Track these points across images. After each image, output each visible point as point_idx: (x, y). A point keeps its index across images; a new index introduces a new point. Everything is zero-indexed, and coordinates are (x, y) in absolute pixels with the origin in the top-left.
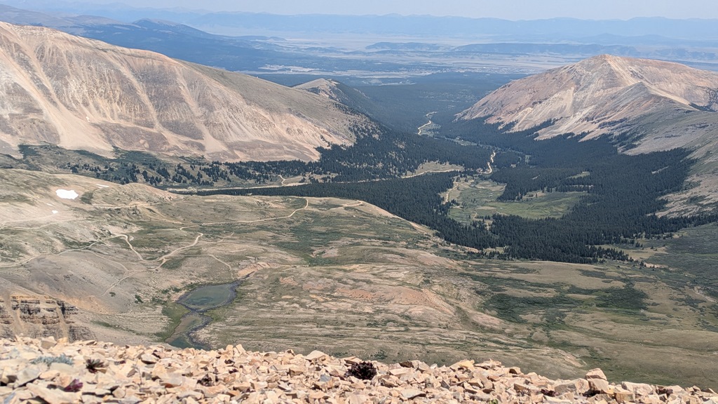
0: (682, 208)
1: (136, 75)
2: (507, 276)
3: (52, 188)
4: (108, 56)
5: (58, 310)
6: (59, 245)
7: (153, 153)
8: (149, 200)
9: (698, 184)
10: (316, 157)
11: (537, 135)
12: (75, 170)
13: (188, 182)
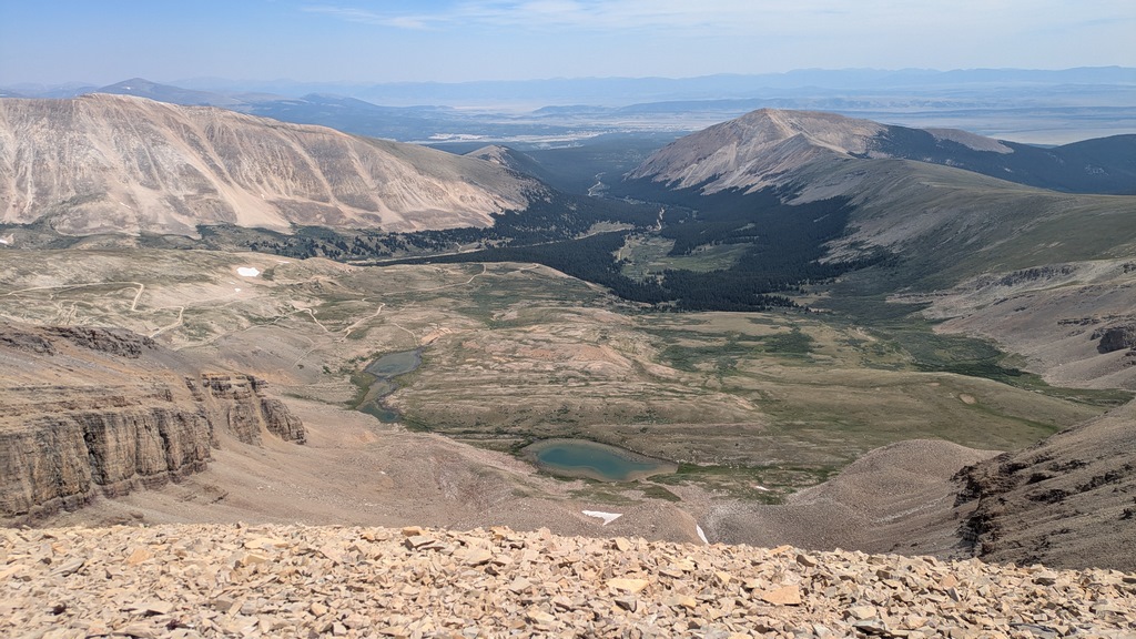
0: (843, 254)
1: (307, 151)
2: (680, 328)
3: (233, 267)
4: (278, 134)
5: (249, 385)
6: (245, 323)
7: (331, 227)
8: (330, 274)
9: (857, 230)
10: (491, 223)
11: (703, 190)
12: (254, 248)
13: (367, 253)
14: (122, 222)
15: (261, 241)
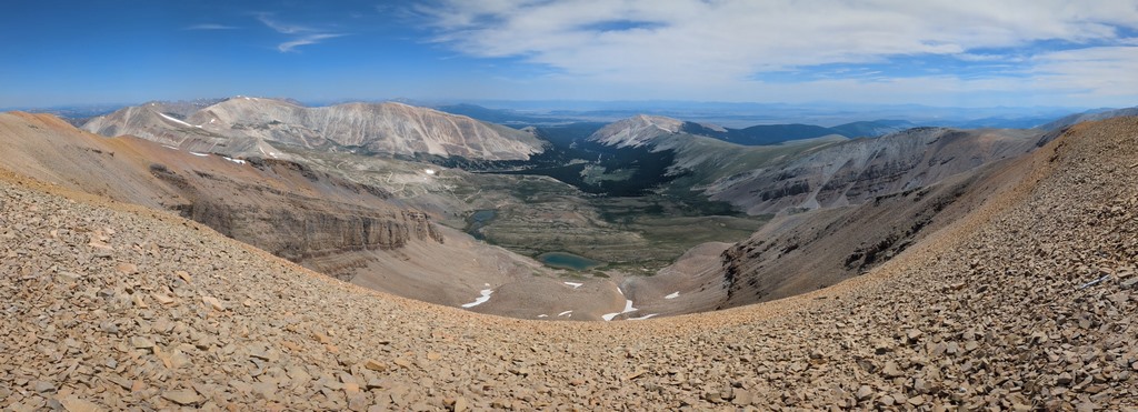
0: (673, 172)
1: (458, 125)
3: (425, 169)
4: (448, 118)
5: (425, 217)
7: (464, 157)
8: (461, 175)
9: (677, 162)
10: (528, 158)
11: (617, 146)
12: (433, 162)
13: (477, 168)
14: (389, 149)
15: (437, 160)
